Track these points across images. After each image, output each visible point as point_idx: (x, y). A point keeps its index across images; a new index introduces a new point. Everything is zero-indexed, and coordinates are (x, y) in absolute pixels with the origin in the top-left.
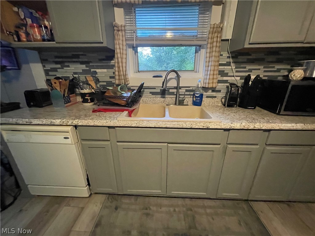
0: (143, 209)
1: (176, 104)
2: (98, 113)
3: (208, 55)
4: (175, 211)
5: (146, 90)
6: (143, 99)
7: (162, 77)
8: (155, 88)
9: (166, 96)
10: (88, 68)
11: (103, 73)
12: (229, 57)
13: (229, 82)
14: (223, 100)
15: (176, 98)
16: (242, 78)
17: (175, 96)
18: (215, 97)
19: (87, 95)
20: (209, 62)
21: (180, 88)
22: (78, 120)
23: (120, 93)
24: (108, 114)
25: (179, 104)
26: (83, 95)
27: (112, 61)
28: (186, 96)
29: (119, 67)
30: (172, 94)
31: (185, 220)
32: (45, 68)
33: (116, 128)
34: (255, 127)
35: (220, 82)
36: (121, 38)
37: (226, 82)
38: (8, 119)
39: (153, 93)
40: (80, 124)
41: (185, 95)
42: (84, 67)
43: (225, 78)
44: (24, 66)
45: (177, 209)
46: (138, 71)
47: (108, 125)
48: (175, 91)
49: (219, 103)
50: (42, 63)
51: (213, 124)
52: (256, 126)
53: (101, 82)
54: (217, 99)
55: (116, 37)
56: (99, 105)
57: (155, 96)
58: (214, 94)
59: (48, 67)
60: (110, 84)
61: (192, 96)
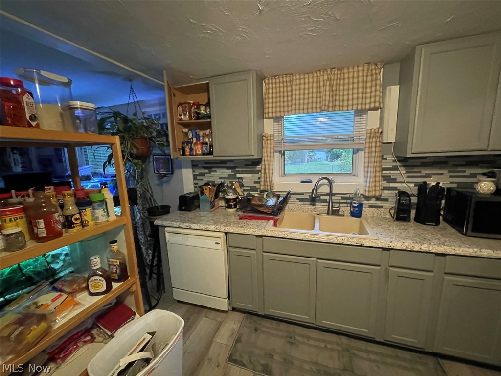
0: (287, 337)
1: (328, 214)
2: (244, 221)
3: (367, 160)
4: (326, 347)
5: (292, 196)
6: (289, 206)
7: (311, 182)
8: (303, 194)
9: (317, 203)
10: (233, 173)
11: (248, 179)
12: (394, 161)
13: (398, 188)
14: (392, 211)
15: (329, 206)
16: (416, 184)
17: (328, 204)
18: (381, 207)
19: (232, 201)
20: (368, 167)
21: (334, 195)
22: (229, 227)
23: (266, 201)
24: (254, 222)
25: (333, 214)
26: (228, 201)
27: (258, 167)
28: (340, 205)
29: (265, 173)
30: (324, 201)
31: (339, 359)
32: (194, 173)
33: (264, 237)
34: (421, 249)
35: (385, 188)
36: (269, 146)
37: (395, 188)
38: (172, 223)
39: (301, 200)
40: (231, 231)
41: (339, 203)
42: (230, 172)
43: (392, 185)
44: (176, 172)
45: (329, 346)
46: (284, 174)
47: (256, 233)
48: (328, 197)
49: (387, 215)
50: (192, 169)
51: (368, 241)
52: (423, 248)
53: (245, 186)
54: (383, 209)
55: (264, 146)
56: (244, 212)
57: (302, 203)
58: (379, 203)
59: (197, 172)
60: (254, 189)
61: (349, 205)
